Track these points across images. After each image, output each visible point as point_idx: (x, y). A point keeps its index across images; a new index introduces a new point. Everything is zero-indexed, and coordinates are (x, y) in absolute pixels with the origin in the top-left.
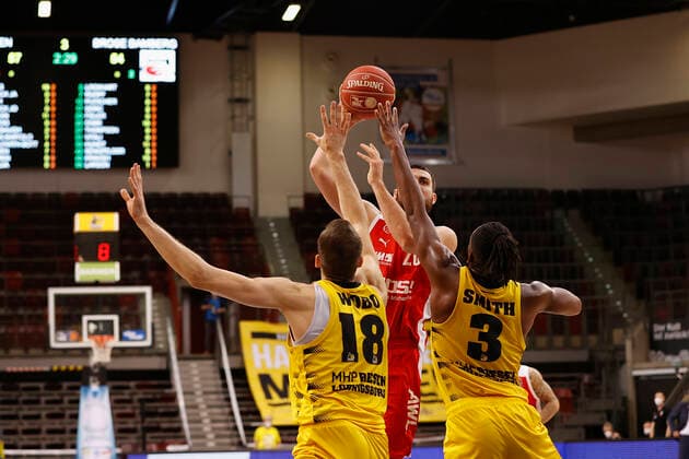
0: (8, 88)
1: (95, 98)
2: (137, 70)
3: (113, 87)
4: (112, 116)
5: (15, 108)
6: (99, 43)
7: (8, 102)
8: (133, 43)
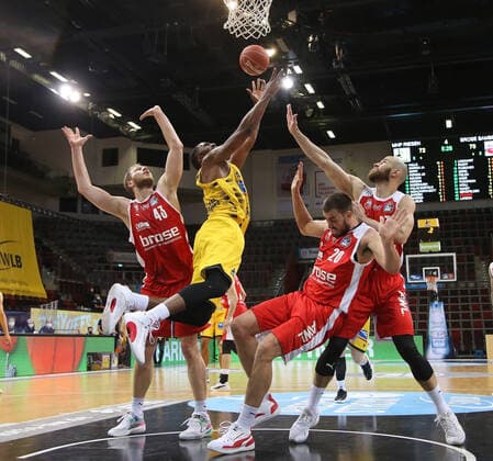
0: (420, 165)
1: (463, 167)
2: (483, 151)
3: (471, 160)
4: (472, 174)
5: (424, 174)
6: (462, 140)
7: (420, 171)
8: (480, 139)
